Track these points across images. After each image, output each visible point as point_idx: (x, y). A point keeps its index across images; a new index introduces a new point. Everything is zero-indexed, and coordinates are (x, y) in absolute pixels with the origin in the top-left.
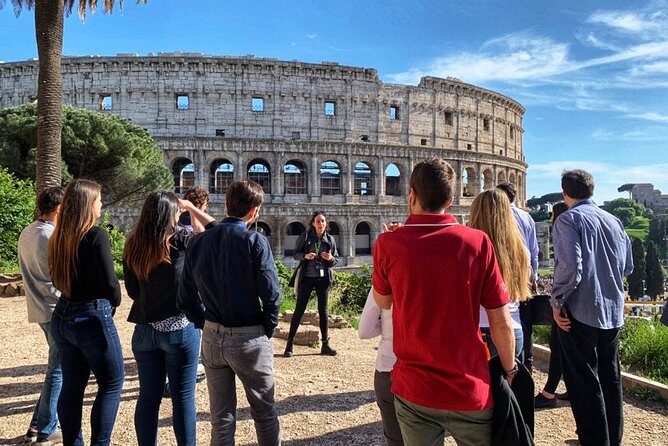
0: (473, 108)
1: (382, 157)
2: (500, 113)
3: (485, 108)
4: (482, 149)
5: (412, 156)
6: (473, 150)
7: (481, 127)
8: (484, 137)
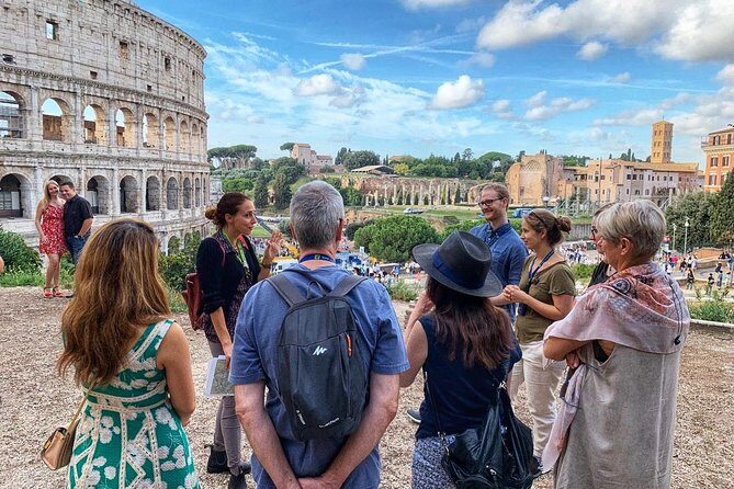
0: (153, 42)
1: (37, 89)
2: (182, 53)
3: (167, 45)
4: (163, 92)
5: (79, 92)
6: (155, 93)
7: (162, 67)
8: (166, 79)
